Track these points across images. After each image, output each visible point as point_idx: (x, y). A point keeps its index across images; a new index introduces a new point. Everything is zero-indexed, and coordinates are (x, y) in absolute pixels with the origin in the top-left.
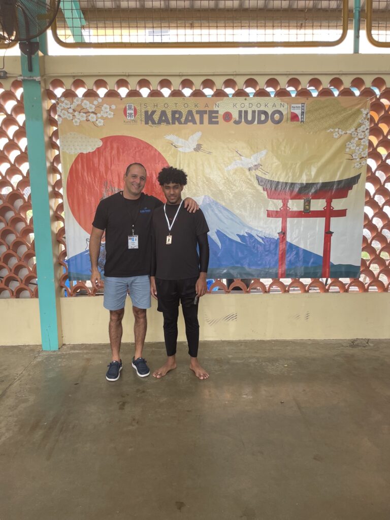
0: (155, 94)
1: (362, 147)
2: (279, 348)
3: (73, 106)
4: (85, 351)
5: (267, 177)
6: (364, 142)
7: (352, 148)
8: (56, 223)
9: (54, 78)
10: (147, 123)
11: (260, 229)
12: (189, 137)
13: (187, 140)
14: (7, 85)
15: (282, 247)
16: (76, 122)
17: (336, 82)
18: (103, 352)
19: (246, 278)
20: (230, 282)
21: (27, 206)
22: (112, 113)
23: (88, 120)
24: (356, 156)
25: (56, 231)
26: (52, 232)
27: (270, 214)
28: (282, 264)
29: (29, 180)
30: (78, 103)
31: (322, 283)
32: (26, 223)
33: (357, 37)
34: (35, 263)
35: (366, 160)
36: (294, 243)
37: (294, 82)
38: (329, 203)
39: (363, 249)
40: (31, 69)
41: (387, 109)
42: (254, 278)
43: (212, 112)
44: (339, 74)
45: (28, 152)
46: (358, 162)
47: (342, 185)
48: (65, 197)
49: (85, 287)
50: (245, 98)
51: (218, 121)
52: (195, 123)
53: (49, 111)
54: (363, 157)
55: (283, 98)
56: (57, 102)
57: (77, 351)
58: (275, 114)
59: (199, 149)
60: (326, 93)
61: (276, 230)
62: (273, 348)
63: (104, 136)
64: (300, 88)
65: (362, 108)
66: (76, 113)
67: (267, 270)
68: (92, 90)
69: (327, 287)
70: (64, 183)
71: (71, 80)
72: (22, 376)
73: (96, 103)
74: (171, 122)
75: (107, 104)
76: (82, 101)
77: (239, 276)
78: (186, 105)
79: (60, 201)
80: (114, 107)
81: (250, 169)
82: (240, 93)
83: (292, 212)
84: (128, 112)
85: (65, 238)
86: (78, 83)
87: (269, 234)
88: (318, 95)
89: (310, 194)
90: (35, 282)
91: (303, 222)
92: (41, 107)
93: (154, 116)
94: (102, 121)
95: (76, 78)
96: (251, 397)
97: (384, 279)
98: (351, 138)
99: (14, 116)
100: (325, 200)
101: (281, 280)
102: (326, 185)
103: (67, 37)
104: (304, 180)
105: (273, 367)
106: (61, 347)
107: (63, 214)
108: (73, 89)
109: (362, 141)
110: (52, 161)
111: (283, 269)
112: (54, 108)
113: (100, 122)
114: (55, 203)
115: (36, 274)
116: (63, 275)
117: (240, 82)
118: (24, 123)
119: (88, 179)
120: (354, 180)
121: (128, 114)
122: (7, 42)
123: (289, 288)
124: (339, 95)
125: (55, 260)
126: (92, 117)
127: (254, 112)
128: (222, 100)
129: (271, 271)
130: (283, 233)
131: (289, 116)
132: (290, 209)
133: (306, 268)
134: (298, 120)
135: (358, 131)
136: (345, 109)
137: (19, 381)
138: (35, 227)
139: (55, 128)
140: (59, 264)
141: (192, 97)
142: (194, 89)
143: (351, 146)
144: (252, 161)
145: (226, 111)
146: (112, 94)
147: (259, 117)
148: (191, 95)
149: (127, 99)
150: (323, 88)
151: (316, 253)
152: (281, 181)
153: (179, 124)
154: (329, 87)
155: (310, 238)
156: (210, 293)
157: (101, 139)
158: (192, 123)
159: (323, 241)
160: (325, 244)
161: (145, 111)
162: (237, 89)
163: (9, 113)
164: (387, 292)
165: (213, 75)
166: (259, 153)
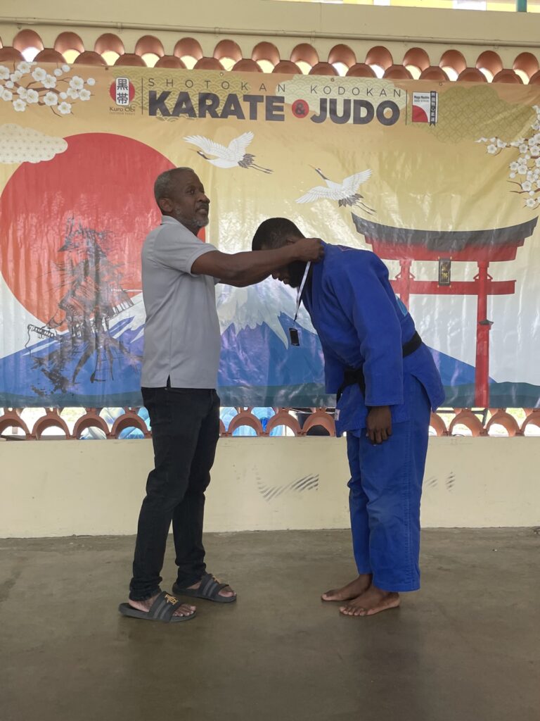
0: (168, 62)
1: (537, 171)
3: (14, 78)
5: (374, 219)
7: (520, 172)
10: (152, 113)
13: (227, 147)
16: (19, 105)
17: (489, 58)
22: (89, 93)
23: (41, 104)
30: (24, 71)
31: (477, 420)
37: (416, 55)
38: (483, 268)
43: (271, 99)
44: (494, 45)
46: (531, 197)
47: (505, 238)
50: (331, 77)
51: (284, 115)
52: (241, 116)
54: (539, 189)
55: (398, 80)
58: (384, 108)
59: (248, 164)
60: (471, 75)
63: (72, 133)
64: (426, 66)
65: (536, 104)
66: (20, 90)
68: (54, 49)
69: (485, 427)
71: (14, 31)
73: (58, 72)
74: (197, 112)
75: (79, 77)
76: (33, 69)
78: (225, 85)
80: (91, 82)
81: (342, 203)
82: (323, 69)
83: (419, 283)
84: (119, 91)
86: (27, 36)
88: (458, 80)
89: (450, 250)
91: (438, 302)
93: (166, 101)
94: (69, 106)
95: (24, 28)
98: (517, 154)
100: (476, 263)
102: (477, 235)
104: (438, 226)
108: (17, 47)
109: (537, 160)
113: (64, 108)
117: (323, 50)
120: (526, 229)
121: (117, 96)
124: (494, 81)
126: (50, 99)
127: (347, 102)
128: (291, 79)
131: (410, 112)
132: (414, 277)
134: (425, 120)
135: (530, 143)
136: (505, 105)
142: (241, 59)
143: (519, 168)
144: (345, 188)
145: (298, 99)
147: (357, 112)
148: (235, 68)
149: (118, 68)
150: (467, 68)
151: (462, 360)
152: (397, 226)
153: (213, 117)
154: (477, 67)
155: (451, 332)
156: (267, 434)
157: (66, 139)
158: (235, 117)
159: (476, 338)
160: (478, 343)
161: (150, 92)
162: (317, 63)
165: (275, 36)
166: (357, 175)
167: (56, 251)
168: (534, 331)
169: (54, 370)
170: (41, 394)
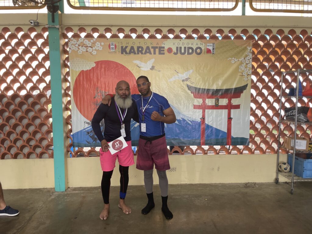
0: (127, 37)
1: (248, 68)
2: (202, 189)
3: (78, 43)
4: (82, 192)
5: (194, 85)
6: (249, 65)
7: (242, 69)
8: (66, 112)
9: (68, 27)
10: (122, 53)
11: (189, 116)
12: (147, 62)
13: (146, 64)
14: (39, 30)
15: (202, 127)
16: (80, 52)
17: (232, 31)
18: (93, 192)
19: (181, 145)
20: (172, 148)
21: (48, 102)
22: (102, 47)
23: (87, 51)
24: (245, 73)
25: (66, 117)
26: (64, 118)
27: (195, 107)
28: (203, 137)
29: (50, 86)
30: (81, 41)
31: (226, 148)
32: (47, 112)
33: (244, 6)
34: (52, 136)
35: (251, 76)
36: (210, 124)
37: (208, 31)
38: (230, 101)
39: (251, 128)
40: (53, 21)
41: (262, 47)
42: (186, 145)
43: (160, 48)
44: (234, 27)
45: (50, 69)
46: (246, 77)
47: (237, 91)
48: (72, 96)
49: (83, 152)
50: (179, 40)
51: (164, 53)
52: (151, 53)
53: (64, 46)
54: (249, 74)
55: (203, 40)
56: (69, 40)
57: (77, 192)
58: (197, 49)
59: (153, 69)
60: (226, 37)
61: (199, 117)
62: (199, 189)
63: (97, 60)
64: (212, 35)
65: (248, 46)
66: (80, 47)
67: (194, 141)
68: (90, 33)
69: (230, 151)
70: (72, 88)
71: (78, 28)
72: (42, 208)
73: (92, 41)
74: (136, 53)
75: (99, 42)
76: (84, 40)
77: (177, 144)
78: (145, 43)
79: (69, 99)
80: (103, 44)
81: (183, 81)
82: (177, 37)
83: (208, 106)
84: (111, 47)
85: (71, 121)
86: (82, 30)
87: (195, 119)
88: (222, 39)
89: (219, 95)
90: (51, 148)
91: (215, 112)
92: (59, 43)
93: (126, 49)
94: (96, 52)
95: (80, 27)
96: (186, 220)
97: (263, 146)
98: (241, 63)
99: (42, 48)
100: (227, 99)
101: (203, 146)
102: (227, 91)
103: (75, 3)
104: (215, 87)
105: (198, 201)
106: (67, 189)
107: (70, 107)
108: (79, 33)
109: (248, 65)
110: (65, 75)
111: (204, 140)
112: (67, 44)
113: (94, 52)
114: (66, 100)
115: (52, 143)
116: (69, 144)
117: (177, 30)
118: (49, 52)
119: (86, 86)
120: (245, 87)
122: (40, 5)
123: (207, 152)
124: (234, 39)
125: (64, 135)
126: (90, 49)
127: (185, 48)
128: (167, 41)
129: (196, 141)
130: (203, 118)
131: (206, 50)
132: (207, 104)
133: (217, 139)
134: (211, 53)
135: (246, 60)
136: (238, 47)
137: (40, 211)
138: (52, 114)
139: (67, 56)
140: (67, 137)
141: (149, 39)
142: (150, 34)
143: (242, 68)
144: (184, 76)
145: (169, 47)
146: (102, 36)
147: (188, 51)
149: (111, 39)
150: (225, 35)
151: (223, 130)
152: (201, 87)
153: (142, 54)
154: (228, 34)
155: (219, 121)
157: (95, 62)
158: (149, 54)
159: (227, 123)
160: (228, 125)
161: (121, 46)
162: (175, 35)
163: (39, 46)
164: (265, 154)
165: (162, 26)
166: (188, 72)
167: (93, 98)
168: (246, 120)
169: (93, 135)
170: (89, 143)
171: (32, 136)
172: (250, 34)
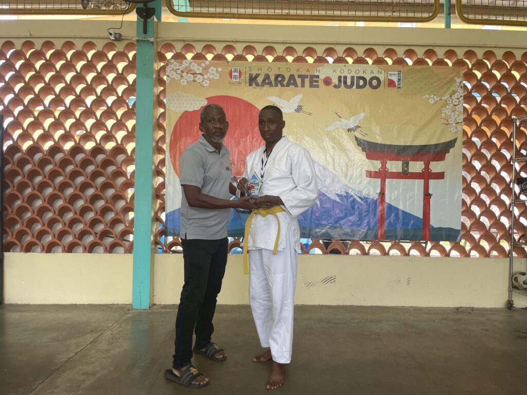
0: (260, 59)
1: (457, 113)
3: (181, 69)
5: (366, 139)
7: (448, 113)
8: (156, 178)
9: (166, 42)
10: (250, 85)
11: (360, 190)
13: (289, 101)
14: (120, 47)
15: (380, 208)
16: (183, 82)
17: (430, 53)
19: (345, 239)
21: (129, 160)
22: (218, 75)
23: (194, 81)
24: (451, 121)
25: (156, 186)
26: (153, 187)
27: (370, 174)
28: (381, 226)
29: (133, 135)
30: (186, 65)
31: (422, 246)
32: (126, 176)
33: (448, 14)
35: (462, 126)
36: (394, 203)
37: (390, 52)
38: (427, 166)
39: (463, 213)
40: (145, 32)
41: (479, 79)
42: (352, 239)
43: (312, 77)
44: (433, 46)
46: (453, 127)
47: (439, 149)
48: (167, 153)
50: (344, 64)
51: (318, 85)
52: (296, 86)
53: (159, 71)
54: (459, 123)
55: (380, 65)
56: (167, 63)
58: (373, 80)
59: (300, 110)
60: (421, 63)
61: (375, 191)
62: (375, 313)
63: (210, 96)
64: (396, 58)
65: (456, 76)
66: (184, 74)
67: (366, 231)
68: (201, 53)
69: (427, 251)
70: (168, 140)
71: (181, 45)
73: (203, 65)
74: (274, 84)
75: (214, 67)
76: (190, 63)
77: (338, 237)
78: (288, 70)
79: (161, 157)
80: (220, 69)
81: (349, 130)
82: (339, 60)
83: (391, 173)
84: (233, 74)
86: (188, 47)
87: (369, 195)
88: (413, 64)
91: (401, 183)
92: (152, 68)
93: (257, 79)
94: (208, 82)
95: (186, 43)
98: (446, 104)
99: (125, 74)
100: (423, 163)
102: (423, 147)
103: (180, 7)
104: (403, 144)
106: (152, 306)
107: (164, 170)
108: (183, 53)
109: (457, 107)
110: (158, 118)
111: (383, 231)
112: (163, 68)
113: (206, 83)
114: (157, 158)
115: (132, 229)
117: (340, 50)
118: (135, 81)
120: (451, 144)
121: (233, 77)
124: (432, 65)
126: (199, 79)
127: (353, 78)
128: (323, 66)
129: (369, 232)
130: (382, 194)
131: (387, 83)
132: (388, 170)
133: (405, 231)
134: (395, 86)
135: (453, 98)
136: (439, 78)
138: (136, 181)
139: (162, 88)
140: (156, 219)
141: (294, 63)
142: (296, 56)
143: (447, 111)
145: (326, 76)
146: (219, 58)
147: (358, 83)
148: (294, 61)
149: (233, 62)
150: (418, 59)
151: (415, 215)
152: (379, 142)
153: (282, 86)
154: (423, 57)
155: (409, 199)
156: (308, 253)
157: (206, 99)
158: (293, 86)
159: (423, 203)
160: (424, 206)
161: (250, 74)
162: (336, 57)
163: (120, 72)
164: (489, 257)
165: (315, 44)
166: (357, 116)
168: (456, 199)
171: (100, 216)
172: (459, 58)
